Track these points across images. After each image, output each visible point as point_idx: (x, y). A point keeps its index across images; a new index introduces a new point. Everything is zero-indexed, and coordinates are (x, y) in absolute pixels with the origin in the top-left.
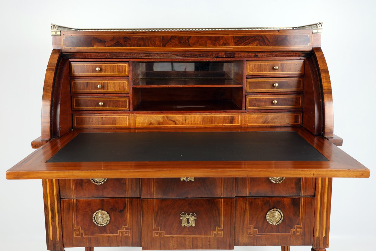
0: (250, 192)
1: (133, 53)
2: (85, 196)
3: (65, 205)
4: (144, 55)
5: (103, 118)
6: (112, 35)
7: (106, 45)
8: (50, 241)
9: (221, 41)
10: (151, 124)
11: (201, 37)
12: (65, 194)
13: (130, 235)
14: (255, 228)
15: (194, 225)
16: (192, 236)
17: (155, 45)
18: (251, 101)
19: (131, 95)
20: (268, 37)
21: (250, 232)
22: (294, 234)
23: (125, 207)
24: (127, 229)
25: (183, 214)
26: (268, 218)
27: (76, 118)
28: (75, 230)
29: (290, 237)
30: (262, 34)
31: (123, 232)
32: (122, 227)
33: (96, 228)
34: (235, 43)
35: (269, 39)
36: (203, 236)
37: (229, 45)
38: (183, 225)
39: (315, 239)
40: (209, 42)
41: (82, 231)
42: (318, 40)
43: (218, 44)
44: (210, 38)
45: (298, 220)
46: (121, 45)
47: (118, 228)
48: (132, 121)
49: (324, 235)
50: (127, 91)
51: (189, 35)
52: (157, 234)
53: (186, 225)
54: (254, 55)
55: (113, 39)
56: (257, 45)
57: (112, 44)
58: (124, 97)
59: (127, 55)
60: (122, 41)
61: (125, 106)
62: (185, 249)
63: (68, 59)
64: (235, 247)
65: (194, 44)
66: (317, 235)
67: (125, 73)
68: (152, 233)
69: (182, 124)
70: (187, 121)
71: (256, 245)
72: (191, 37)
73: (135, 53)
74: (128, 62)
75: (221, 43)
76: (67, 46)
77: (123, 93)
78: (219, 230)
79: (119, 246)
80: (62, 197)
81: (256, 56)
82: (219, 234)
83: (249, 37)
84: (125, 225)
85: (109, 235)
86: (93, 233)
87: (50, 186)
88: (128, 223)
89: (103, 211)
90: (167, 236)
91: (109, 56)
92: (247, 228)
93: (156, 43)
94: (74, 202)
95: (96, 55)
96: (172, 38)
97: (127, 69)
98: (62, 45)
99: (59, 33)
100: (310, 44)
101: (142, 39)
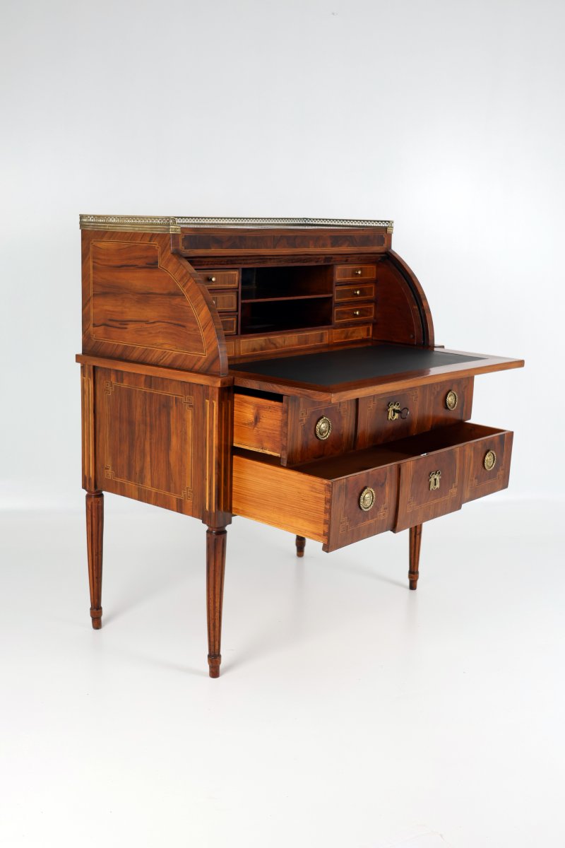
7: (224, 247)
9: (321, 241)
10: (254, 350)
17: (267, 248)
18: (338, 313)
19: (239, 313)
34: (332, 244)
37: (327, 246)
40: (311, 243)
43: (318, 245)
44: (312, 238)
46: (237, 247)
48: (237, 349)
50: (235, 307)
54: (345, 259)
55: (230, 238)
57: (229, 244)
58: (232, 316)
59: (239, 260)
60: (238, 242)
61: (233, 330)
65: (298, 247)
67: (235, 283)
69: (282, 347)
70: (286, 342)
74: (239, 268)
76: (185, 248)
77: (230, 310)
93: (268, 244)
96: (282, 237)
97: (237, 278)
98: (181, 247)
99: (179, 230)
100: (385, 246)
101: (256, 239)
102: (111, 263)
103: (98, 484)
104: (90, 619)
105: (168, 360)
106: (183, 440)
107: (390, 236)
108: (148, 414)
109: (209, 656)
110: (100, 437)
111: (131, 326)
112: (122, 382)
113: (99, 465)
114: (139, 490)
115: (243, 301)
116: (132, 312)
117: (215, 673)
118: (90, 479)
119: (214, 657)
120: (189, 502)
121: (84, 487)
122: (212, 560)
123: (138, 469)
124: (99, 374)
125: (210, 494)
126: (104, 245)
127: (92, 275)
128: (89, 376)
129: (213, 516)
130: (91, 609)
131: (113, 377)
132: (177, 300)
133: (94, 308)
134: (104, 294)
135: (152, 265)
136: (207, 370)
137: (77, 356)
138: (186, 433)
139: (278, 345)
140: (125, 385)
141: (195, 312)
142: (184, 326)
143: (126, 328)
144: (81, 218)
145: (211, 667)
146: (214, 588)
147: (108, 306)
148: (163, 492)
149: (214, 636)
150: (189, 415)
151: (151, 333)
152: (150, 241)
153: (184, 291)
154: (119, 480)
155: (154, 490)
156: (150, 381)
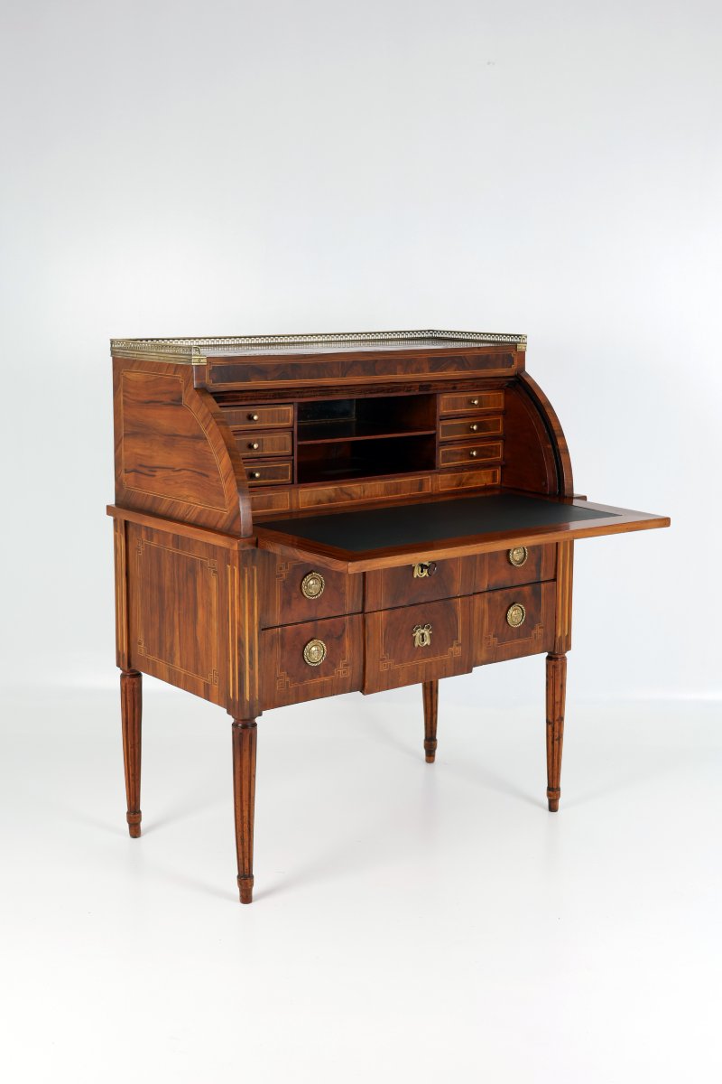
0: (488, 585)
1: (304, 390)
2: (293, 620)
3: (268, 639)
6: (276, 362)
7: (269, 378)
10: (319, 502)
11: (390, 361)
12: (268, 622)
13: (349, 674)
14: (494, 636)
15: (429, 643)
16: (426, 661)
17: (332, 376)
18: (445, 454)
19: (295, 458)
20: (468, 358)
21: (489, 643)
22: (535, 638)
23: (344, 631)
24: (346, 665)
25: (417, 628)
26: (509, 618)
28: (278, 678)
29: (532, 642)
30: (460, 354)
31: (340, 670)
32: (339, 663)
33: (307, 671)
34: (431, 368)
35: (469, 361)
36: (438, 658)
37: (423, 371)
38: (416, 645)
39: (557, 641)
40: (399, 367)
41: (288, 679)
42: (522, 360)
43: (410, 370)
45: (539, 617)
46: (288, 378)
47: (335, 666)
48: (294, 501)
49: (566, 633)
50: (289, 451)
52: (385, 665)
53: (420, 645)
54: (452, 386)
55: (278, 367)
57: (276, 375)
58: (285, 461)
60: (289, 371)
61: (287, 478)
64: (474, 669)
65: (381, 373)
66: (559, 634)
67: (288, 421)
68: (378, 666)
69: (360, 498)
70: (366, 493)
71: (495, 662)
72: (376, 361)
73: (307, 389)
74: (293, 403)
76: (214, 382)
77: (283, 454)
78: (457, 645)
79: (334, 695)
80: (264, 627)
81: (454, 388)
82: (457, 651)
83: (445, 359)
84: (344, 659)
85: (322, 679)
86: (303, 680)
88: (347, 655)
89: (318, 641)
90: (397, 666)
92: (486, 639)
93: (334, 371)
94: (278, 632)
96: (355, 363)
97: (291, 415)
98: (208, 380)
99: (205, 361)
100: (514, 367)
101: (316, 366)
102: (140, 399)
103: (132, 662)
104: (127, 825)
105: (192, 516)
106: (210, 613)
107: (523, 354)
108: (176, 579)
109: (239, 877)
110: (133, 605)
111: (159, 474)
112: (152, 540)
113: (132, 639)
114: (170, 671)
115: (300, 443)
116: (160, 457)
117: (246, 898)
118: (123, 655)
119: (245, 878)
120: (215, 687)
121: (118, 665)
122: (238, 759)
123: (168, 645)
124: (131, 529)
125: (234, 679)
126: (134, 376)
127: (122, 412)
128: (121, 532)
129: (236, 705)
130: (128, 813)
131: (144, 533)
132: (200, 445)
133: (125, 451)
134: (134, 435)
135: (177, 402)
136: (229, 530)
137: (108, 507)
138: (211, 604)
139: (354, 496)
140: (154, 543)
141: (217, 460)
142: (207, 476)
143: (154, 476)
144: (112, 344)
145: (241, 891)
146: (241, 793)
147: (137, 448)
148: (191, 674)
149: (243, 852)
150: (214, 583)
151: (177, 483)
152: (175, 373)
153: (206, 433)
154: (151, 658)
155: (183, 672)
156: (178, 541)
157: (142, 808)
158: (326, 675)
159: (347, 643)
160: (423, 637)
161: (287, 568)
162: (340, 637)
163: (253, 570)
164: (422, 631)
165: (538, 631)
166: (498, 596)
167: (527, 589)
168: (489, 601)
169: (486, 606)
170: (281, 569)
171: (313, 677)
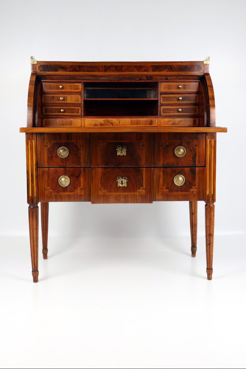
0: (163, 164)
1: (85, 76)
2: (54, 166)
3: (40, 172)
4: (92, 77)
5: (64, 121)
7: (67, 71)
8: (29, 197)
9: (144, 68)
10: (96, 125)
11: (130, 66)
12: (41, 165)
13: (83, 193)
14: (166, 188)
15: (126, 186)
16: (125, 193)
17: (99, 71)
18: (164, 109)
19: (82, 105)
20: (174, 66)
21: (163, 191)
22: (192, 193)
23: (80, 174)
24: (81, 189)
25: (119, 178)
26: (175, 181)
27: (45, 121)
28: (46, 189)
29: (190, 194)
30: (170, 64)
31: (78, 191)
32: (78, 188)
33: (60, 188)
34: (153, 70)
35: (175, 68)
36: (132, 193)
37: (148, 71)
38: (119, 185)
39: (207, 196)
40: (135, 69)
41: (51, 191)
42: (207, 68)
43: (141, 71)
44: (136, 67)
45: (195, 183)
46: (77, 71)
47: (75, 188)
48: (83, 123)
49: (212, 193)
50: (80, 102)
51: (123, 64)
52: (101, 192)
53: (121, 186)
54: (165, 78)
55: (72, 66)
56: (167, 71)
57: (71, 70)
58: (78, 106)
59: (80, 78)
60: (77, 68)
61: (79, 113)
62: (120, 203)
63: (41, 80)
64: (153, 202)
65: (125, 71)
66: (208, 193)
67: (79, 90)
68: (98, 192)
69: (117, 125)
70: (121, 123)
71: (167, 201)
72: (123, 66)
73: (86, 76)
74: (81, 82)
75: (144, 70)
76: (40, 71)
77: (77, 103)
78: (143, 189)
79: (75, 201)
80: (38, 167)
81: (167, 79)
82: (143, 192)
83: (162, 66)
84: (80, 186)
85: (69, 193)
86: (59, 192)
87: (31, 158)
88: (82, 185)
89: (65, 176)
90: (108, 193)
91: (68, 78)
92: (161, 189)
93: (100, 69)
94: (46, 170)
95: (60, 77)
97: (80, 87)
98: (38, 70)
99: (36, 62)
100: (202, 71)
101: (91, 67)
115: (85, 99)
119: (34, 272)
139: (114, 124)
157: (48, 248)
158: (71, 192)
159: (82, 180)
160: (122, 182)
161: (50, 143)
162: (78, 177)
163: (32, 142)
164: (122, 180)
165: (194, 190)
166: (169, 170)
167: (187, 169)
168: (163, 172)
169: (161, 174)
170: (47, 143)
171: (64, 192)
